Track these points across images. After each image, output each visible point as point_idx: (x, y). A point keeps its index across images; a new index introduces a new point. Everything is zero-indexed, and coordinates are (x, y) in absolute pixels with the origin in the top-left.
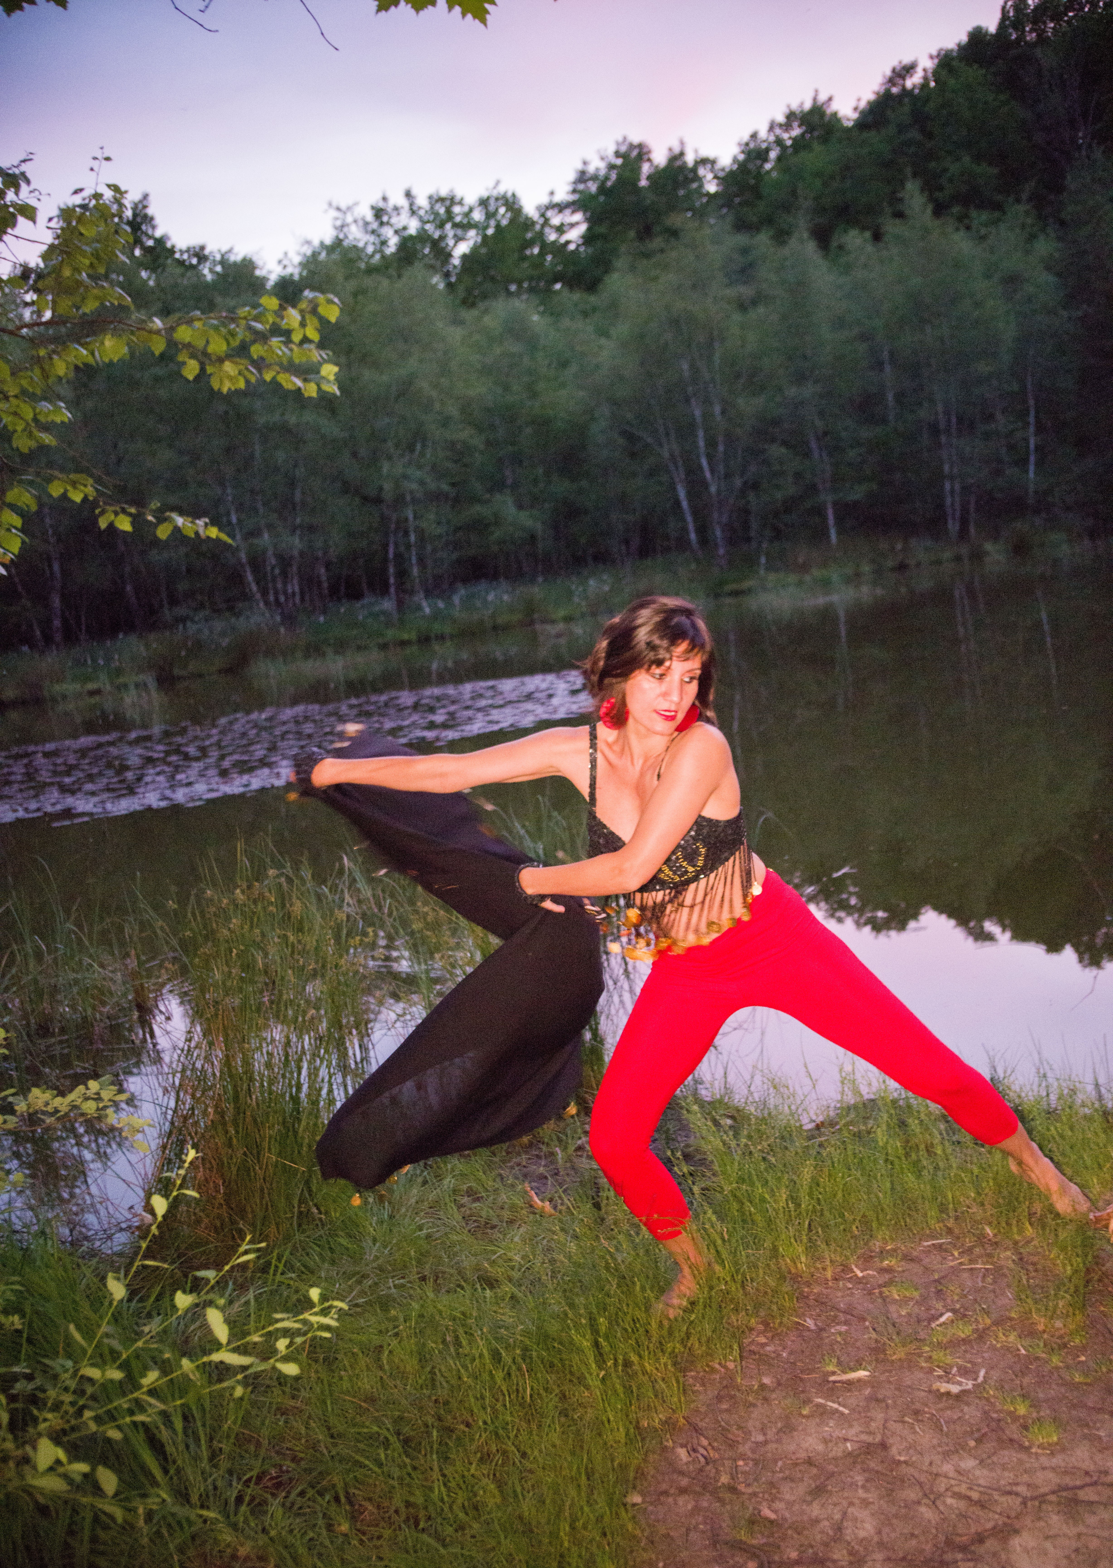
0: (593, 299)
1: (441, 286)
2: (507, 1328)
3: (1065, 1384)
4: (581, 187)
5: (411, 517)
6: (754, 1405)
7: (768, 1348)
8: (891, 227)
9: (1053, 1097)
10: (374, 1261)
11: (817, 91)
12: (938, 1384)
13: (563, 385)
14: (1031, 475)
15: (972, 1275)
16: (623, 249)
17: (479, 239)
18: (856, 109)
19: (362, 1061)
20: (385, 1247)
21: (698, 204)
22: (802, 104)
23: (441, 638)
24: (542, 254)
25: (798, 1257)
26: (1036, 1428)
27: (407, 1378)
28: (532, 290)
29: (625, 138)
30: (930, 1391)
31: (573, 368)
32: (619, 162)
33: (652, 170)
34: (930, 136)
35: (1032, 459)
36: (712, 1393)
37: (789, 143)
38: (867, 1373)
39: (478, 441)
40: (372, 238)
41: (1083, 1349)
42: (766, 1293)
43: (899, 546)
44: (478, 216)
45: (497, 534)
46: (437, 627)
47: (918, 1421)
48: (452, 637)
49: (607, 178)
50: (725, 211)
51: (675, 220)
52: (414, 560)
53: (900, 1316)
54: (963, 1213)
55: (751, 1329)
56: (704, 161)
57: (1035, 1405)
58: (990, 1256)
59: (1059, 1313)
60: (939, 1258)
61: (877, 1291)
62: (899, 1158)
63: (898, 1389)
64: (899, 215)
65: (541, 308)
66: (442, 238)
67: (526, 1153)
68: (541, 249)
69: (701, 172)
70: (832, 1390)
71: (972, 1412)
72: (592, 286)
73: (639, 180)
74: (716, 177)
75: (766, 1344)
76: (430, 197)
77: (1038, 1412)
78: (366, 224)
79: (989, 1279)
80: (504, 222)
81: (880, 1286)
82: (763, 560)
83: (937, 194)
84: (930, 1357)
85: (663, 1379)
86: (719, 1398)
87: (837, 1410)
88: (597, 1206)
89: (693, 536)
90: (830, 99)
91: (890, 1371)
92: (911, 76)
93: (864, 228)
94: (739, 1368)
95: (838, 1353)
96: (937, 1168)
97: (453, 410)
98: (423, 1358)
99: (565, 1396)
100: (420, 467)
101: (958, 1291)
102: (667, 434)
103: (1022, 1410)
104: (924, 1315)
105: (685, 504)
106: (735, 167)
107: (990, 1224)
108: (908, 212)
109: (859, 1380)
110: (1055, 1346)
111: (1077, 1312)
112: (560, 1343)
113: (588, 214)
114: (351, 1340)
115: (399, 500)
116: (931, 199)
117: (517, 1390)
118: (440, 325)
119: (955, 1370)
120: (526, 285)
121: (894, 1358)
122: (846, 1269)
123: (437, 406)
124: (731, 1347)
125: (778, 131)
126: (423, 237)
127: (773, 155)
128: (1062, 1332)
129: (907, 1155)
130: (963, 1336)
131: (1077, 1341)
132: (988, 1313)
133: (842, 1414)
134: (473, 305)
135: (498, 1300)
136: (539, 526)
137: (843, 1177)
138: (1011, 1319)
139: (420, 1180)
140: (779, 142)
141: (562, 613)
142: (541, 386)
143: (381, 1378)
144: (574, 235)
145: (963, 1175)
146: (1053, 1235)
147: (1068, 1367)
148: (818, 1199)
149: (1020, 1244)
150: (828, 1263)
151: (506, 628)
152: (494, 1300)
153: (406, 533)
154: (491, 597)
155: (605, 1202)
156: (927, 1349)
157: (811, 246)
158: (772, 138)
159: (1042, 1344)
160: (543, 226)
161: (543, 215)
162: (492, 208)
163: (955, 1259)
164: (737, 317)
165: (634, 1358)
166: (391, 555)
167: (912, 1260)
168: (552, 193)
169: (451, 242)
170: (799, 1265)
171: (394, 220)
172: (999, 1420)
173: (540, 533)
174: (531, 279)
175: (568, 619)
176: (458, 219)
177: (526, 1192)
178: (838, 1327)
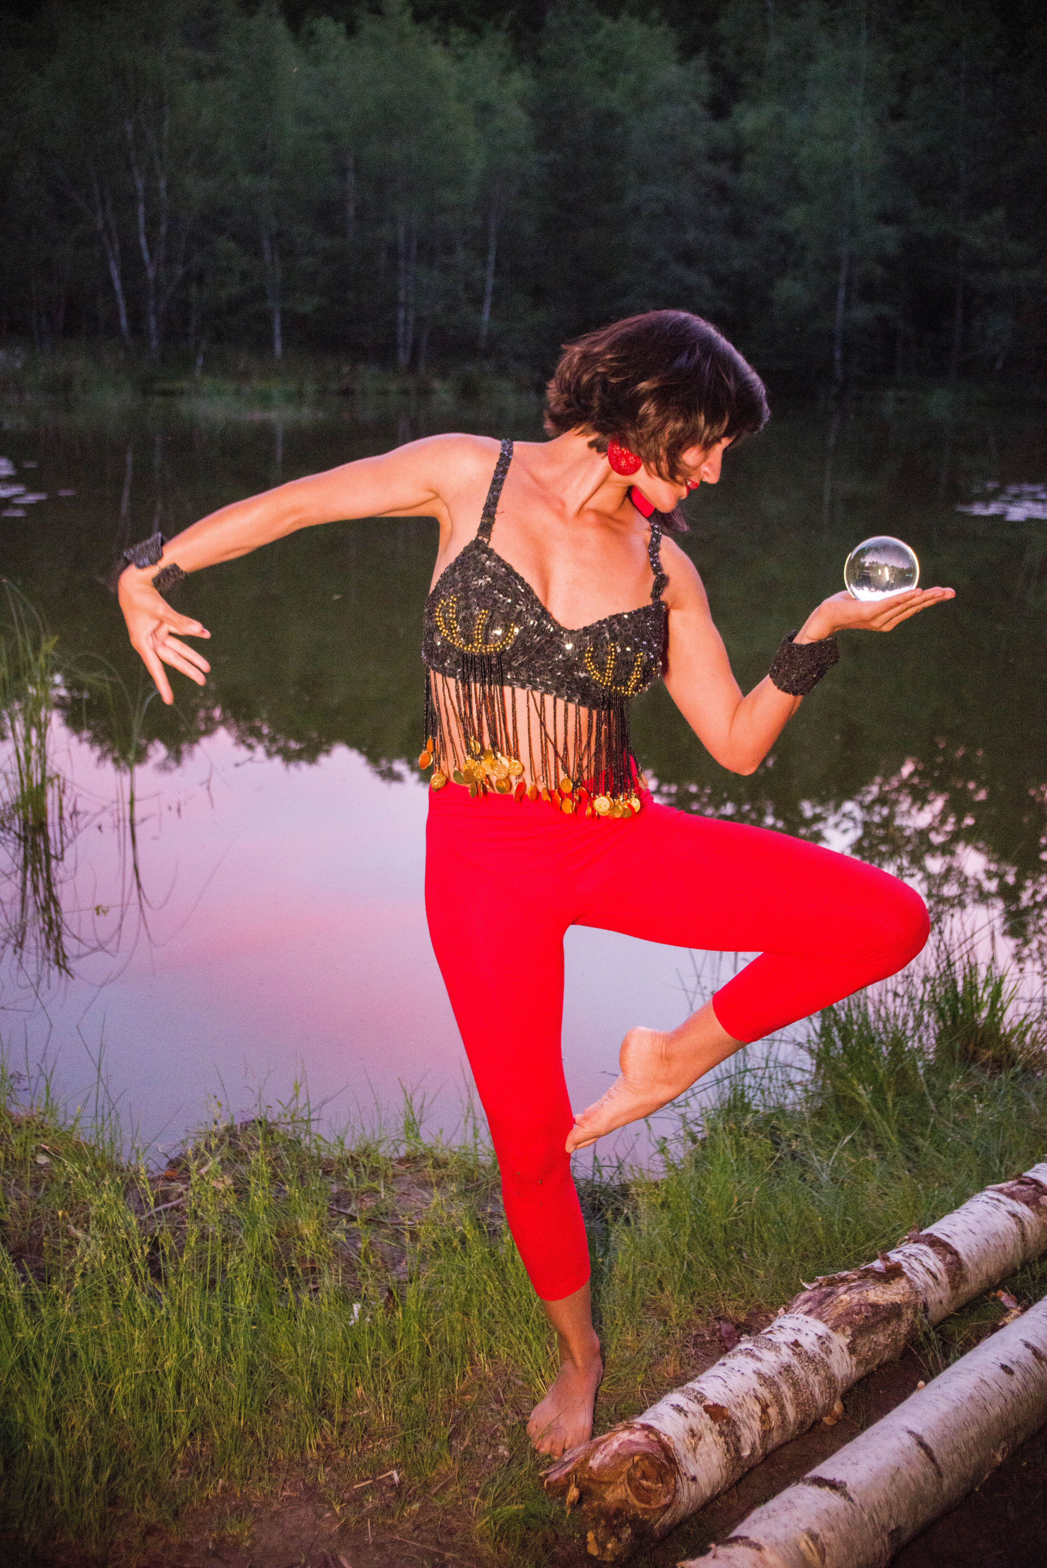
14: (486, 317)
35: (488, 301)
43: (346, 369)
64: (377, 11)
82: (200, 361)
89: (124, 322)
93: (337, 20)
105: (117, 285)
108: (386, 10)
157: (280, 24)
164: (193, 85)
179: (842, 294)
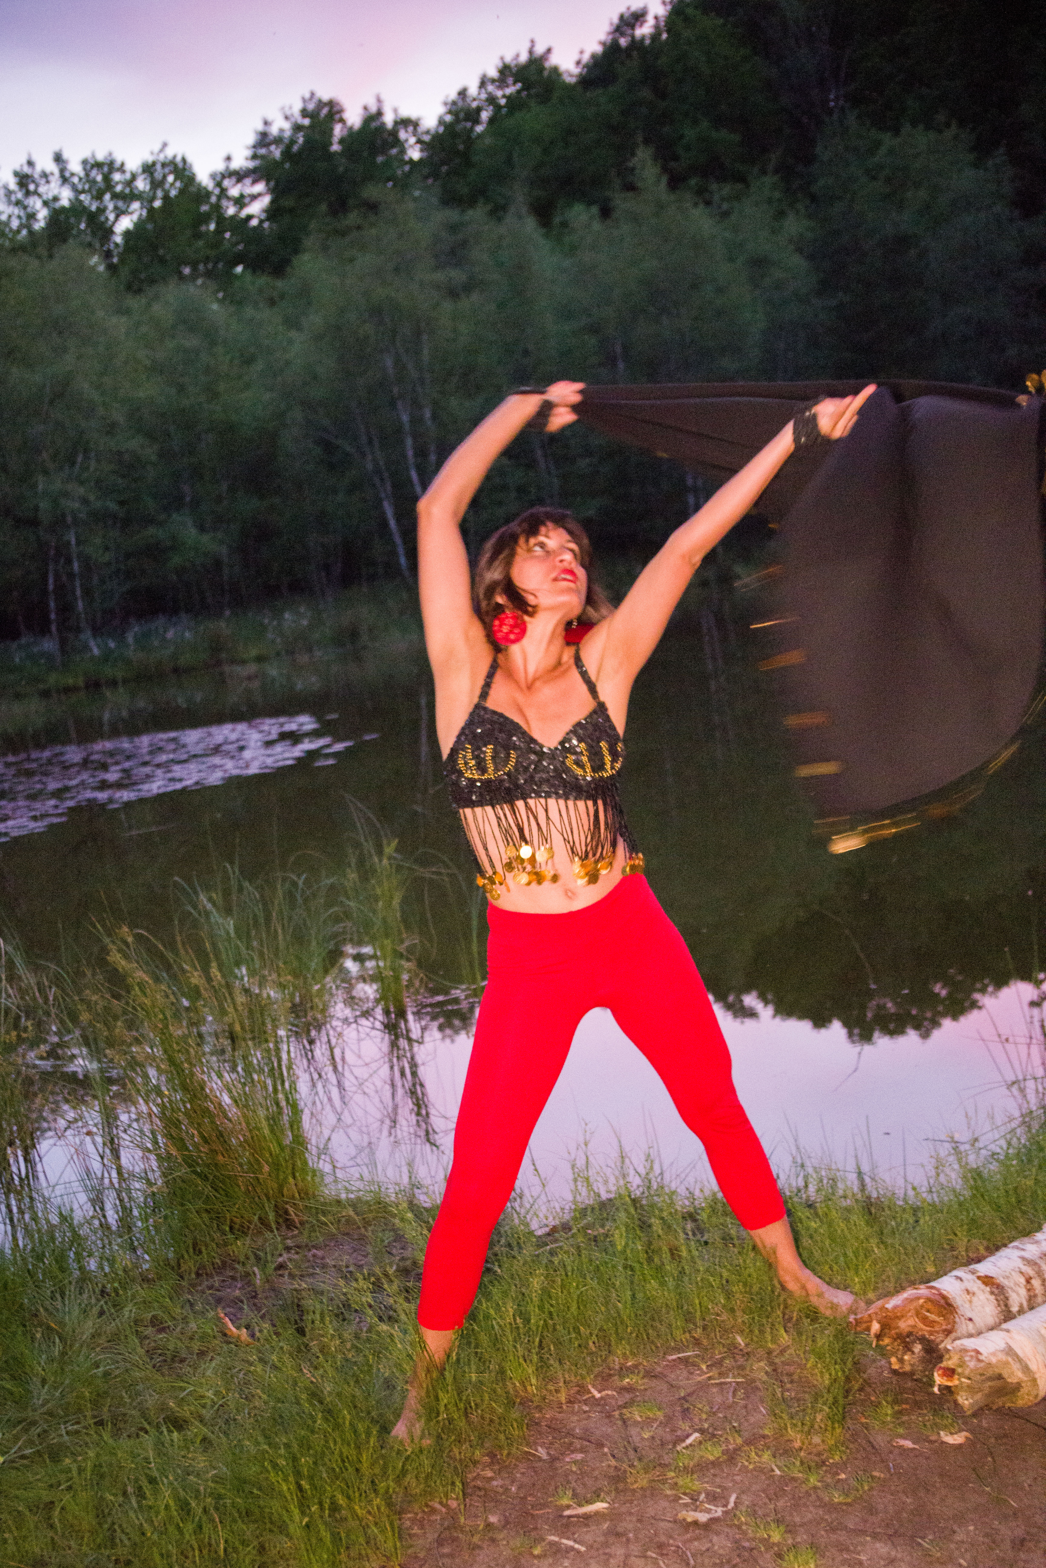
0: (279, 284)
1: (101, 268)
2: (198, 1475)
3: (824, 1505)
4: (263, 151)
5: (73, 541)
6: (480, 1547)
7: (495, 1483)
8: (622, 202)
9: (812, 1189)
10: (43, 1405)
11: (532, 41)
12: (684, 1512)
13: (247, 386)
15: (722, 1390)
16: (313, 225)
17: (145, 213)
18: (578, 63)
19: (27, 1176)
20: (56, 1389)
21: (399, 172)
22: (518, 56)
23: (113, 683)
24: (219, 231)
25: (528, 1379)
26: (791, 1555)
27: (82, 1538)
28: (208, 274)
29: (313, 94)
30: (675, 1521)
31: (259, 366)
32: (307, 122)
33: (345, 132)
34: (662, 95)
36: (431, 1536)
37: (503, 102)
38: (605, 1505)
39: (150, 452)
40: (17, 211)
41: (842, 1466)
42: (491, 1421)
44: (141, 184)
45: (176, 560)
46: (108, 671)
47: (662, 1555)
48: (125, 681)
49: (292, 142)
50: (430, 181)
51: (371, 192)
52: (78, 592)
53: (643, 1439)
54: (711, 1321)
55: (475, 1463)
56: (405, 123)
57: (791, 1530)
58: (742, 1368)
59: (816, 1427)
60: (685, 1373)
61: (617, 1413)
62: (639, 1262)
63: (639, 1521)
64: (631, 187)
65: (220, 295)
66: (102, 210)
67: (218, 1274)
68: (218, 224)
69: (402, 135)
70: (566, 1526)
71: (721, 1543)
72: (279, 269)
73: (331, 144)
74: (419, 141)
75: (491, 1479)
76: (85, 162)
77: (794, 1539)
78: (9, 193)
79: (740, 1393)
80: (173, 193)
81: (620, 1407)
83: (673, 164)
84: (676, 1484)
85: (376, 1524)
86: (440, 1542)
87: (572, 1549)
88: (301, 1331)
89: (403, 561)
90: (549, 51)
91: (631, 1502)
92: (641, 26)
93: (589, 204)
94: (462, 1507)
95: (573, 1484)
96: (682, 1272)
97: (118, 416)
98: (101, 1512)
99: (264, 1549)
100: (82, 483)
101: (706, 1409)
102: (370, 442)
103: (776, 1537)
104: (668, 1437)
105: (392, 523)
106: (441, 130)
107: (742, 1332)
108: (639, 184)
109: (597, 1513)
110: (813, 1464)
111: (836, 1425)
112: (260, 1489)
113: (272, 183)
114: (17, 1497)
115: (59, 522)
116: (665, 169)
117: (210, 1545)
118: (100, 314)
119: (702, 1497)
120: (201, 267)
121: (635, 1486)
122: (582, 1389)
123: (101, 411)
124: (453, 1484)
125: (490, 88)
126: (77, 209)
127: (485, 115)
128: (821, 1448)
129: (650, 1260)
130: (711, 1458)
131: (837, 1458)
132: (738, 1432)
133: (578, 1552)
134: (139, 291)
135: (187, 1444)
136: (224, 550)
137: (577, 1287)
138: (764, 1437)
139: (95, 1311)
140: (491, 100)
141: (254, 653)
142: (222, 387)
143: (53, 1539)
144: (256, 208)
145: (711, 1279)
146: (810, 1341)
147: (827, 1486)
148: (550, 1313)
149: (775, 1354)
150: (561, 1384)
151: (189, 670)
152: (182, 1444)
153: (69, 561)
154: (170, 634)
155: (310, 1326)
156: (672, 1474)
157: (530, 224)
158: (484, 96)
159: (798, 1463)
160: (219, 198)
161: (219, 184)
162: (158, 175)
163: (704, 1373)
164: (447, 306)
165: (341, 1501)
166: (51, 587)
167: (655, 1377)
168: (228, 158)
169: (112, 217)
170: (529, 1388)
171: (42, 189)
172: (752, 1549)
173: (226, 560)
174: (207, 259)
175: (260, 659)
176: (119, 188)
177: (219, 1319)
178: (573, 1456)
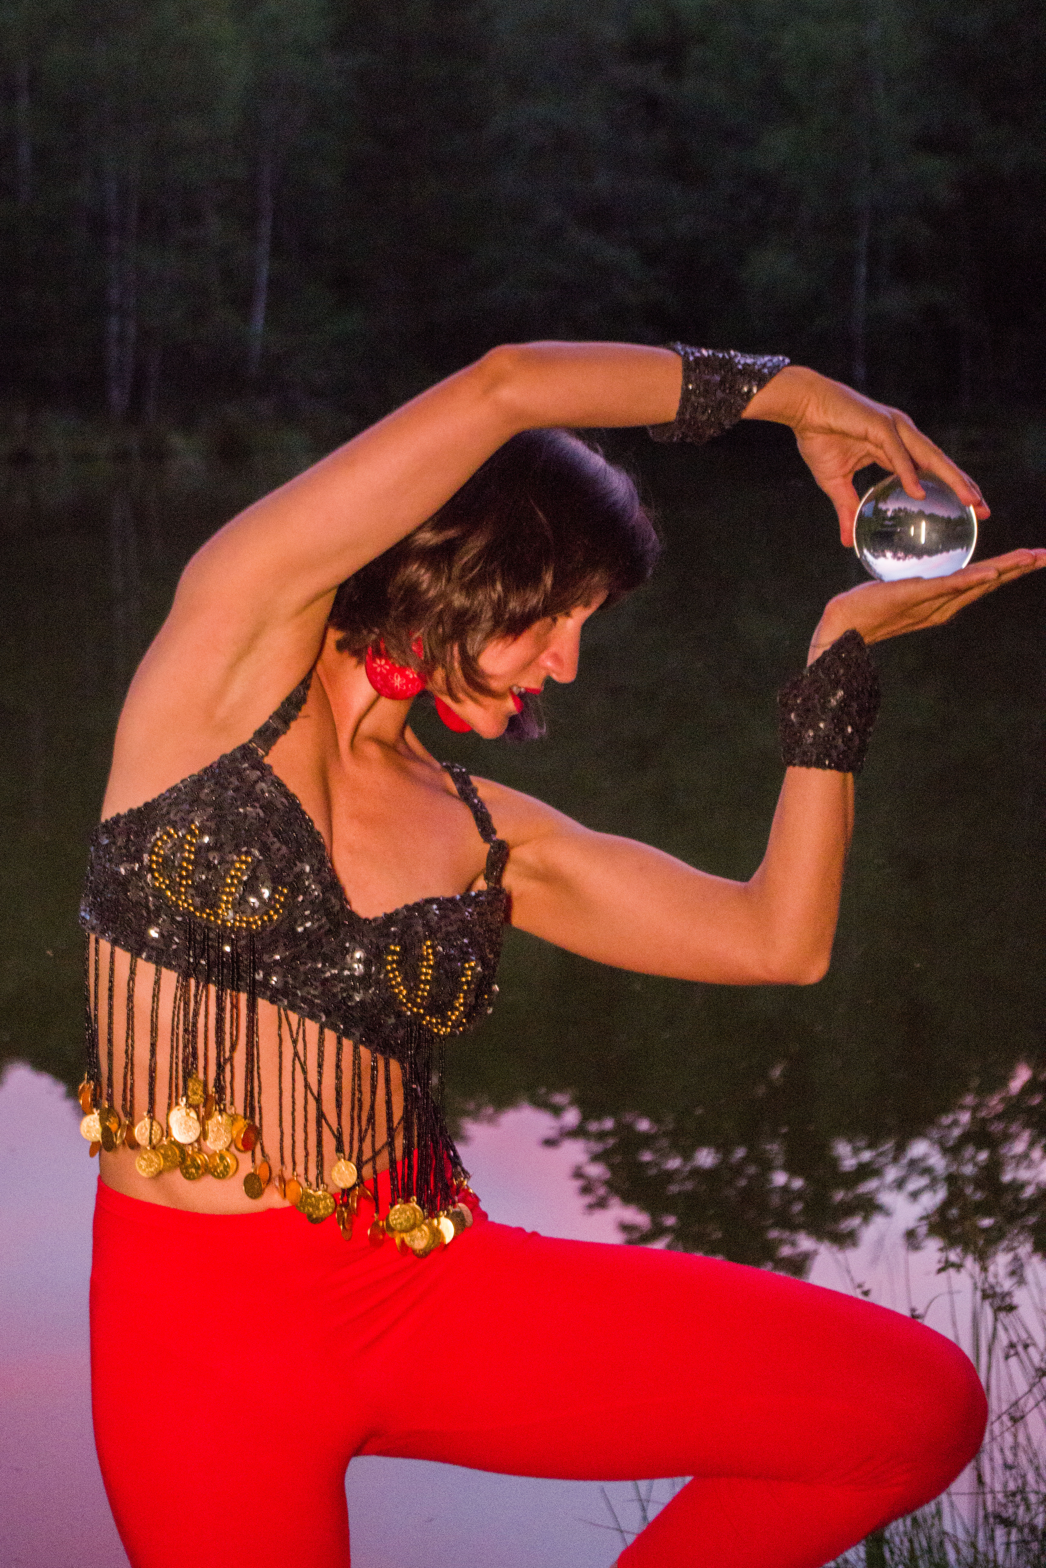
14: (258, 326)
35: (261, 301)
43: (21, 420)
179: (862, 270)
